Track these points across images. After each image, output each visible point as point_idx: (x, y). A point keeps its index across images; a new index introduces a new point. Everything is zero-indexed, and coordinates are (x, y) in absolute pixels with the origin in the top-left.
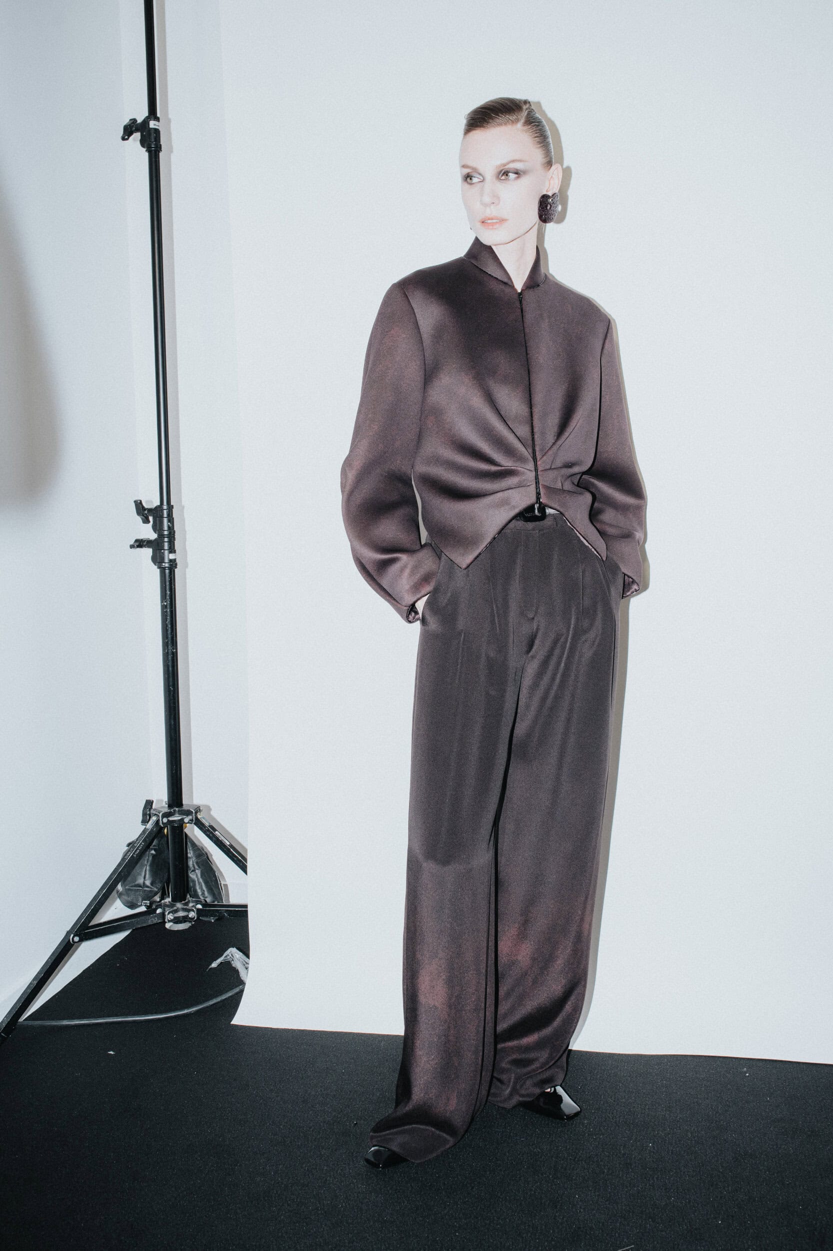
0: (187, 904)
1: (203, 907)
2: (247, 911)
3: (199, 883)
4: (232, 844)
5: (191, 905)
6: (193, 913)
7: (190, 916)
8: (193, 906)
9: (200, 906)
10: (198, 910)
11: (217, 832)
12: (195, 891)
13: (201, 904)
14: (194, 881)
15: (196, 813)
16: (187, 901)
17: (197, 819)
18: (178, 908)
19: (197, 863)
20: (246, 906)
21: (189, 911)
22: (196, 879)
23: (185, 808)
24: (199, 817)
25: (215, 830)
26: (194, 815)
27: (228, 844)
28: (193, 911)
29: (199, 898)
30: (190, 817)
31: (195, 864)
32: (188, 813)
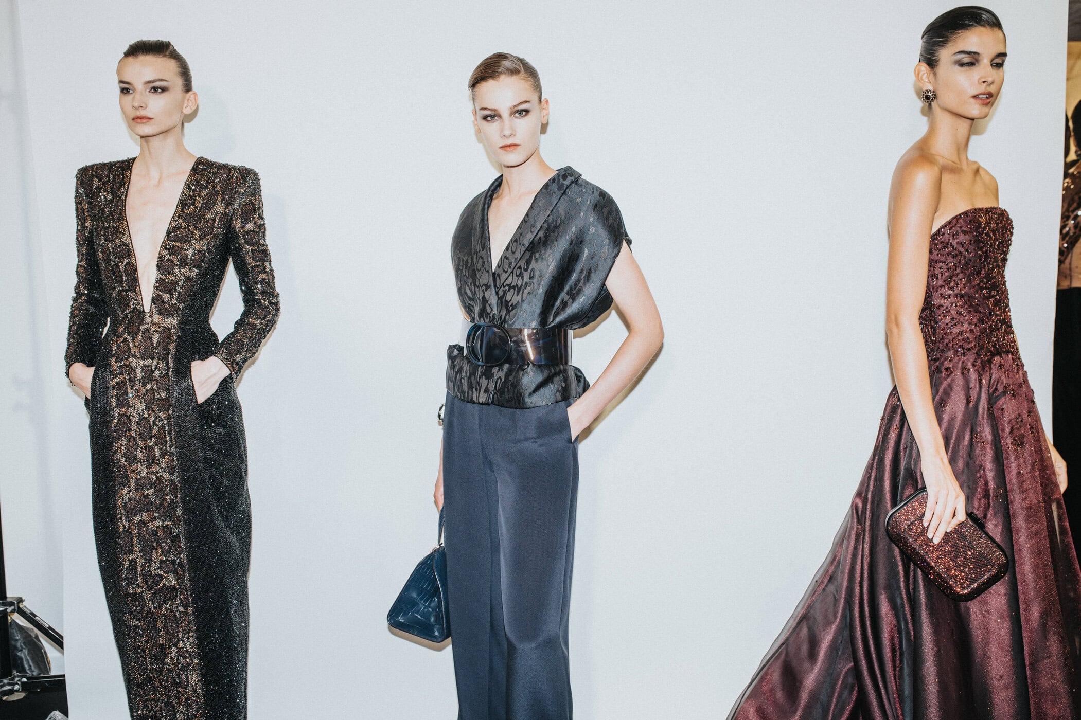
0: (13, 679)
1: (28, 680)
2: (65, 680)
3: (27, 660)
4: (51, 626)
5: (17, 679)
6: (18, 686)
7: (15, 689)
8: (19, 680)
9: (25, 680)
10: (23, 683)
11: (37, 618)
12: (23, 667)
13: (26, 678)
14: (21, 659)
15: (18, 603)
16: (13, 676)
17: (19, 608)
18: (4, 683)
19: (24, 644)
20: (64, 676)
21: (14, 685)
22: (23, 657)
23: (8, 600)
24: (21, 606)
25: (35, 616)
26: (16, 605)
27: (47, 626)
28: (18, 684)
29: (27, 673)
30: (13, 607)
31: (22, 644)
32: (11, 604)
